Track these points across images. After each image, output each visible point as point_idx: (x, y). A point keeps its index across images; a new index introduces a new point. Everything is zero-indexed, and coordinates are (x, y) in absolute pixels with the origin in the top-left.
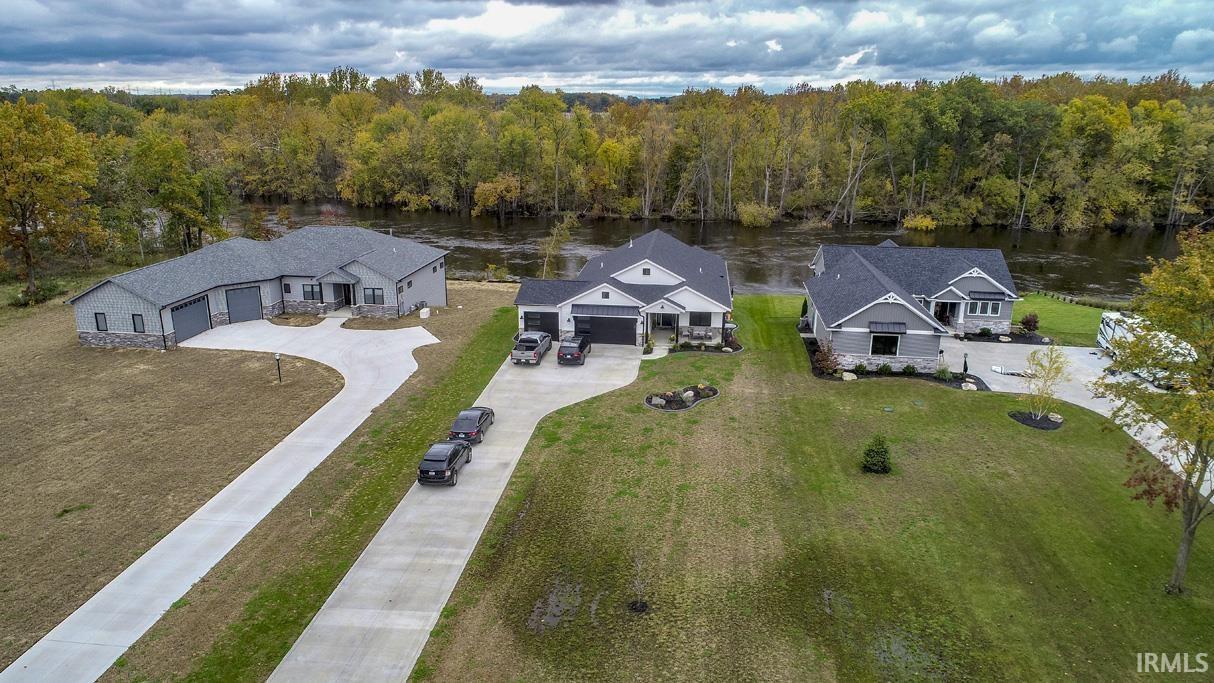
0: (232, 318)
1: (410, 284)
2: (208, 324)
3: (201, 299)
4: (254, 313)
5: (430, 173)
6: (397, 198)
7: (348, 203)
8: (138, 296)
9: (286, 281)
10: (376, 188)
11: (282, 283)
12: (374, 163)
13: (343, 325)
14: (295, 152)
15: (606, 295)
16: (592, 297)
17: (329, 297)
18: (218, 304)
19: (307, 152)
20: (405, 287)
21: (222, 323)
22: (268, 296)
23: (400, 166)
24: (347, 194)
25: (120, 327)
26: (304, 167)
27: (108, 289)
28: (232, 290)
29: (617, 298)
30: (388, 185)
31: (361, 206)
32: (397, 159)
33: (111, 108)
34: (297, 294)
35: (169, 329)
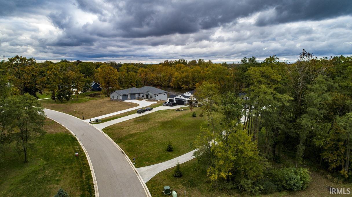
1: (157, 96)
2: (127, 99)
3: (126, 95)
4: (134, 98)
5: (189, 81)
7: (172, 87)
8: (118, 93)
11: (139, 94)
12: (178, 79)
13: (146, 101)
15: (180, 97)
16: (178, 97)
17: (145, 97)
18: (129, 96)
19: (166, 76)
20: (156, 96)
21: (130, 99)
22: (137, 96)
23: (183, 80)
24: (172, 85)
25: (115, 98)
26: (165, 80)
27: (114, 93)
28: (131, 95)
29: (182, 97)
30: (180, 83)
32: (183, 78)
34: (141, 96)
35: (121, 98)
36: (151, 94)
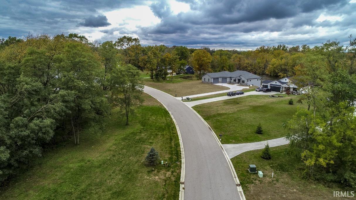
0: (222, 82)
2: (218, 82)
3: (218, 78)
4: (226, 82)
5: (288, 69)
6: (279, 74)
7: (267, 75)
8: (209, 76)
9: (231, 78)
10: (274, 71)
12: (275, 66)
13: (237, 85)
14: (259, 63)
15: (276, 83)
16: (273, 83)
17: (237, 81)
18: (220, 80)
19: (262, 63)
20: (249, 81)
21: (220, 83)
22: (228, 80)
23: (281, 67)
24: (267, 73)
25: (207, 80)
26: (260, 67)
27: (206, 75)
28: (223, 78)
29: (278, 83)
30: (277, 71)
31: (270, 76)
32: (281, 66)
33: (227, 53)
34: (233, 81)
35: (212, 81)
36: (243, 79)
